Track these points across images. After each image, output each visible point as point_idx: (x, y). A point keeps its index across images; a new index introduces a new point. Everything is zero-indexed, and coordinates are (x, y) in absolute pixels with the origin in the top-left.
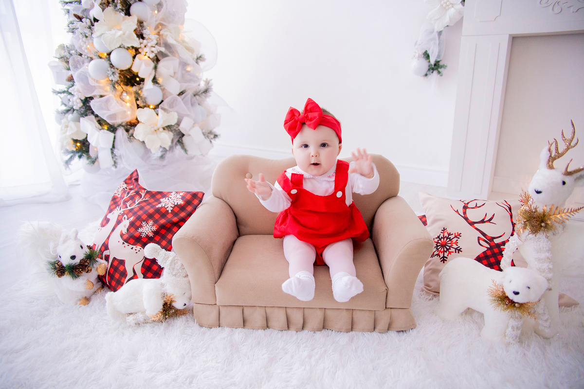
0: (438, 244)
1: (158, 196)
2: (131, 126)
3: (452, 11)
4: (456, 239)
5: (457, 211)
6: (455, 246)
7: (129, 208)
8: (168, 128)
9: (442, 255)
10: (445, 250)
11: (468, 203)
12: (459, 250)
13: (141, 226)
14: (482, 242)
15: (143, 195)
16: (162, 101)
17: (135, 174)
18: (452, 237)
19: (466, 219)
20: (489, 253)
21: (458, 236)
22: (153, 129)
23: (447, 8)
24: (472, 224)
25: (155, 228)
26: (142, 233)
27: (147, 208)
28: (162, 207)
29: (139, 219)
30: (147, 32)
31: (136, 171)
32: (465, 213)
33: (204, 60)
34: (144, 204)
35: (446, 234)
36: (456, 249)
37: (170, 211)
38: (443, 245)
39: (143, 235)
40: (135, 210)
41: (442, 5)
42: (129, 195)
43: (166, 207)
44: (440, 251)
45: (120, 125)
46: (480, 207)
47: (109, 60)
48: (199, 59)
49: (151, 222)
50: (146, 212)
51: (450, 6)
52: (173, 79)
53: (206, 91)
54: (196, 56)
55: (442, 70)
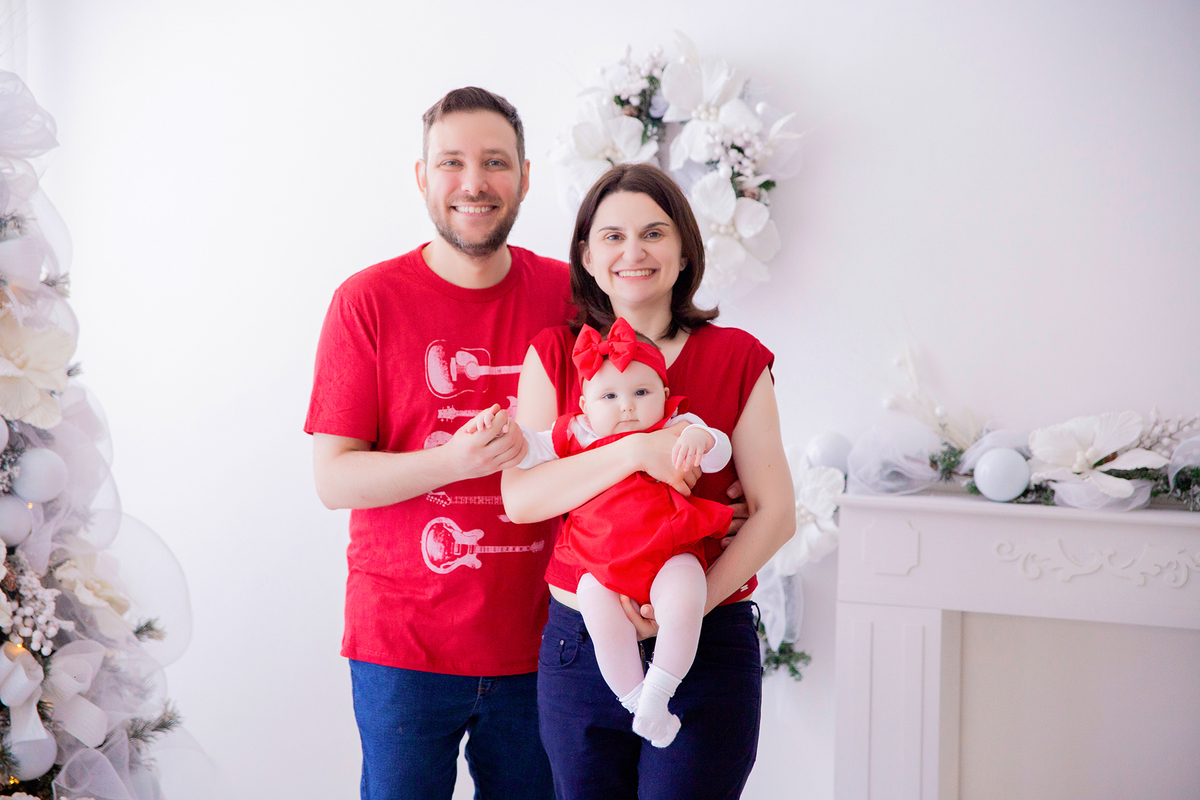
3: (812, 532)
16: (56, 768)
30: (30, 582)
33: (160, 636)
48: (145, 630)
51: (809, 518)
52: (85, 702)
53: (163, 725)
54: (135, 624)
55: (799, 666)
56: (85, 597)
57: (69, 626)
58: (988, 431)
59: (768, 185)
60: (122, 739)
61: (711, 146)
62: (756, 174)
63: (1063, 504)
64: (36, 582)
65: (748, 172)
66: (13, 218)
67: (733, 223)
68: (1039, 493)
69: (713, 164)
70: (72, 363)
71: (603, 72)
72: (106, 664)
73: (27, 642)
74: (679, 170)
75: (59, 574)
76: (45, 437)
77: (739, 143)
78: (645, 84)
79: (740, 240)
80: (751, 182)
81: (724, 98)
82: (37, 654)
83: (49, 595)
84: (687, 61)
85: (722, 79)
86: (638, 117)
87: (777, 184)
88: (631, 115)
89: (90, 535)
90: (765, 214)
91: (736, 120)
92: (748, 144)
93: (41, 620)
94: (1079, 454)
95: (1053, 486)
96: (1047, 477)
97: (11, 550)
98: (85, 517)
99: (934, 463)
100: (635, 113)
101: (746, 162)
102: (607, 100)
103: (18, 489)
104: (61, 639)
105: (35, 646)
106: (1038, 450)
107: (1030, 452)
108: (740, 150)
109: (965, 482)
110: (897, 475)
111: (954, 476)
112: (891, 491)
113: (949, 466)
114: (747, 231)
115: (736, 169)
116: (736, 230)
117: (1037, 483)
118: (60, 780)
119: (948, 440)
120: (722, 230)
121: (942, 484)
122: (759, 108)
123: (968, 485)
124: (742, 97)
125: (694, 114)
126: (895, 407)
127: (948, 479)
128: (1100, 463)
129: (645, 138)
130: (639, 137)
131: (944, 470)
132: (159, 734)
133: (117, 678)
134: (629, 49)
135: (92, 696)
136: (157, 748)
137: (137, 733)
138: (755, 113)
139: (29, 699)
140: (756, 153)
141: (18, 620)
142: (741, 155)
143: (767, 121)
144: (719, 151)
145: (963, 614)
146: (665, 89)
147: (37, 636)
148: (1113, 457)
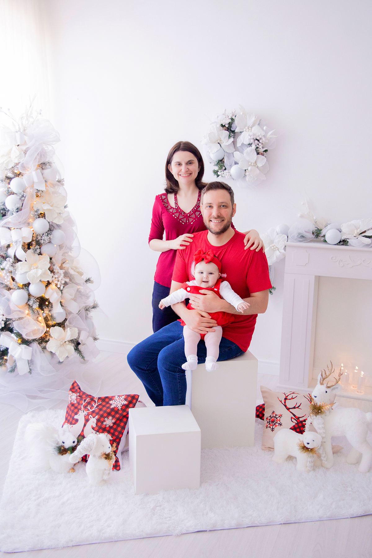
0: (270, 421)
1: (107, 400)
2: (43, 340)
3: (277, 253)
4: (279, 418)
5: (281, 401)
6: (279, 422)
7: (91, 410)
8: (72, 341)
9: (271, 427)
10: (274, 424)
11: (288, 396)
12: (280, 424)
13: (105, 421)
14: (293, 420)
15: (96, 401)
16: (66, 319)
17: (75, 385)
18: (277, 416)
19: (285, 406)
20: (296, 426)
21: (280, 416)
22: (62, 343)
23: (274, 249)
24: (288, 409)
25: (114, 421)
26: (106, 425)
27: (104, 409)
28: (114, 407)
29: (102, 416)
30: (56, 268)
31: (75, 382)
32: (285, 402)
33: (92, 282)
34: (100, 407)
35: (274, 415)
36: (279, 424)
37: (120, 409)
38: (273, 421)
39: (107, 426)
40: (97, 411)
41: (271, 247)
42: (86, 402)
43: (117, 407)
44: (271, 425)
45: (34, 340)
46: (294, 398)
47: (28, 290)
48: (88, 281)
49: (110, 418)
50: (105, 412)
51: (276, 249)
52: (73, 301)
53: (94, 307)
54: (85, 279)
55: (272, 291)
56: (71, 272)
57: (68, 280)
58: (329, 224)
59: (266, 151)
60: (83, 311)
61: (250, 139)
62: (263, 148)
63: (351, 245)
64: (58, 268)
65: (261, 147)
66: (48, 163)
67: (256, 162)
68: (344, 242)
69: (250, 145)
70: (66, 204)
71: (218, 117)
72: (78, 291)
73: (56, 285)
74: (240, 146)
75: (64, 265)
76: (59, 226)
77: (258, 138)
78: (230, 121)
79: (258, 167)
80: (261, 150)
81: (254, 125)
82: (59, 288)
83: (62, 272)
84: (243, 114)
85: (253, 119)
86: (228, 130)
87: (268, 150)
88: (226, 130)
89: (72, 254)
90: (265, 160)
91: (257, 132)
92: (261, 139)
93: (60, 279)
94: (355, 231)
95: (348, 240)
96: (346, 238)
97: (51, 259)
98: (70, 249)
99: (313, 233)
100: (227, 129)
101: (260, 144)
102: (219, 125)
103: (52, 241)
104: (66, 284)
105: (59, 286)
106: (344, 229)
107: (341, 230)
108: (258, 141)
109: (322, 239)
110: (303, 237)
111: (319, 237)
112: (301, 241)
113: (317, 234)
114: (260, 165)
115: (257, 146)
116: (256, 164)
117: (343, 239)
118: (67, 323)
119: (317, 226)
120: (252, 164)
121: (315, 239)
122: (265, 128)
123: (323, 240)
124: (259, 124)
125: (244, 130)
126: (302, 216)
127: (317, 238)
128: (361, 234)
129: (230, 137)
130: (228, 137)
131: (316, 235)
132: (93, 310)
133: (81, 294)
134: (225, 110)
135: (75, 300)
136: (92, 313)
137: (87, 310)
138: (263, 129)
139: (58, 301)
140: (263, 141)
141: (54, 278)
142: (258, 142)
143: (266, 132)
144: (252, 141)
145: (319, 276)
146: (236, 122)
147: (59, 284)
148: (365, 232)
